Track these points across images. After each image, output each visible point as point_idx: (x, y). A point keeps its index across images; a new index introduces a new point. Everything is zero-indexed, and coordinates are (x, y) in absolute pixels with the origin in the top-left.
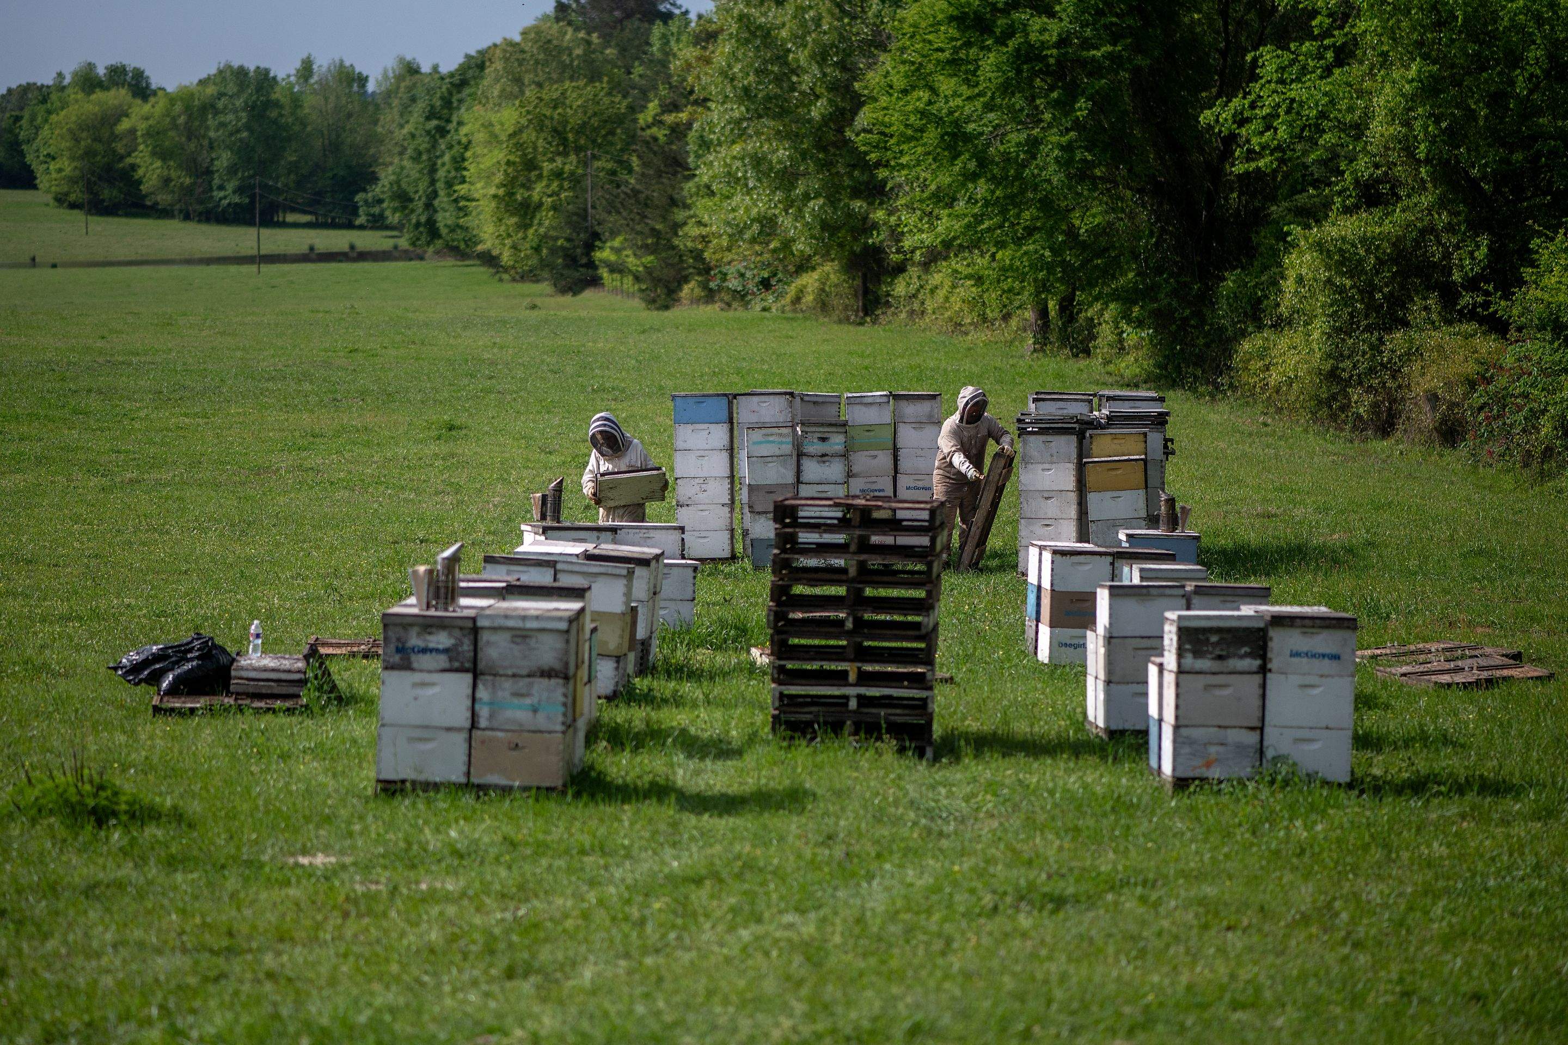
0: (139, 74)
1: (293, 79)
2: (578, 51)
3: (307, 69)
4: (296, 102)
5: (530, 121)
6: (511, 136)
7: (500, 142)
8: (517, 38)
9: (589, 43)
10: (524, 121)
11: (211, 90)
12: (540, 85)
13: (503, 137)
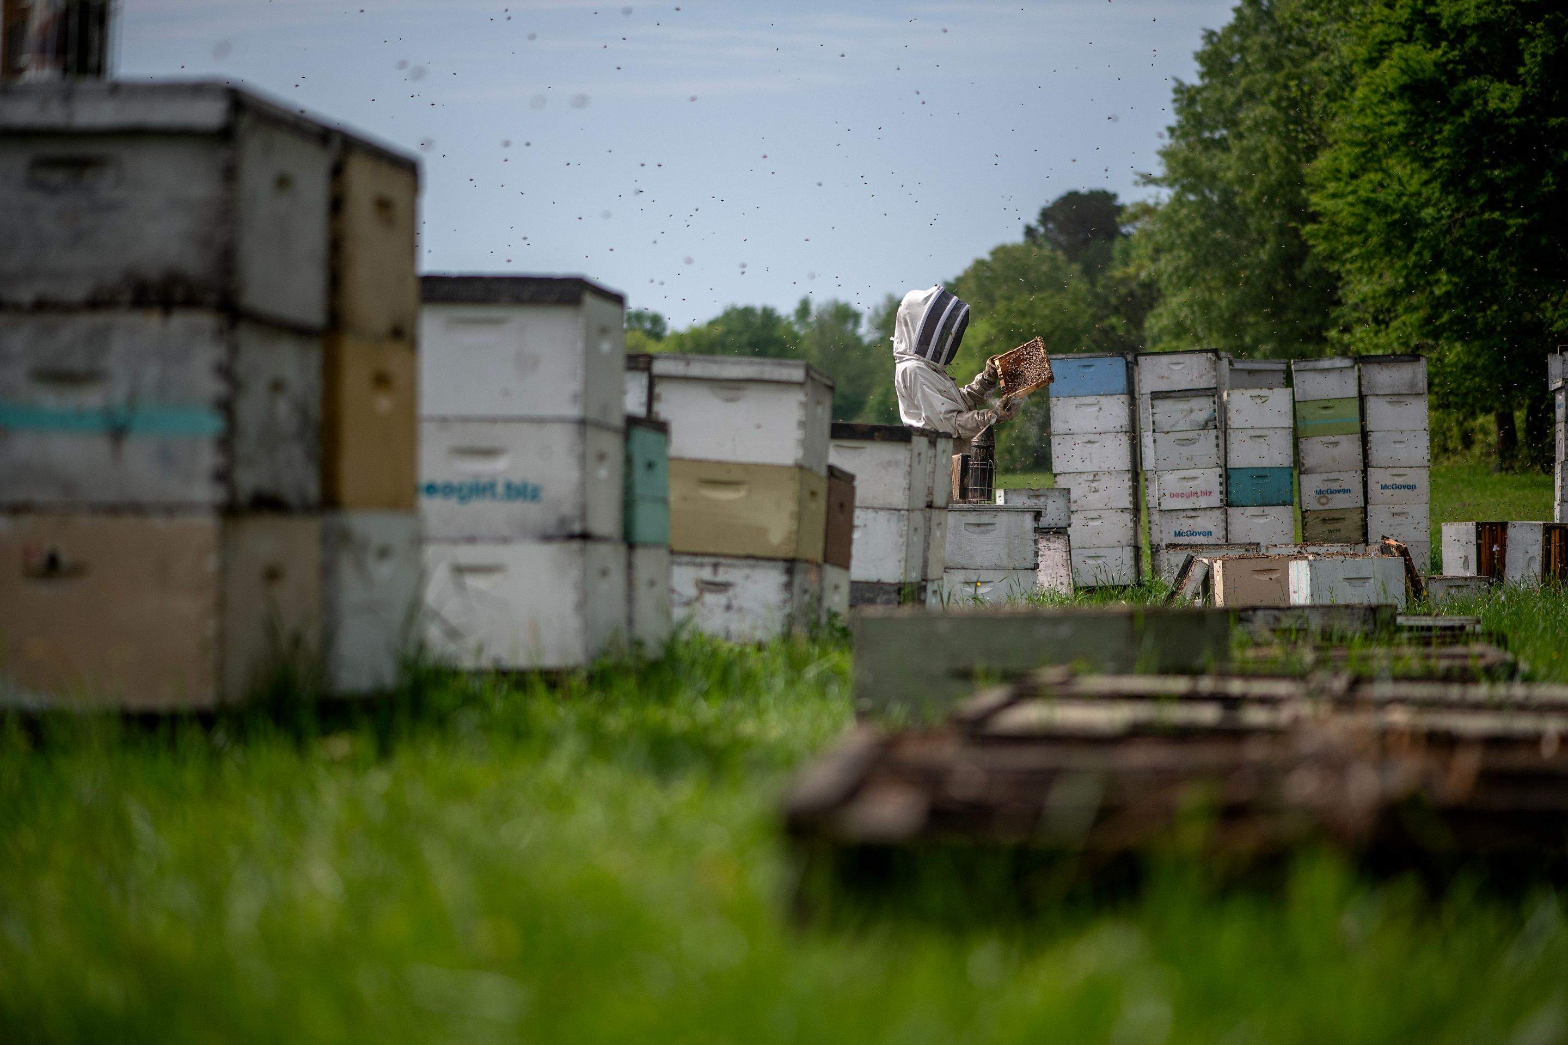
0: (656, 320)
1: (792, 319)
2: (1045, 268)
3: (804, 309)
4: (795, 337)
5: (1001, 331)
6: (982, 346)
7: (972, 356)
8: (987, 257)
9: (1053, 259)
10: (994, 331)
11: (719, 330)
12: (1009, 299)
13: (976, 350)
